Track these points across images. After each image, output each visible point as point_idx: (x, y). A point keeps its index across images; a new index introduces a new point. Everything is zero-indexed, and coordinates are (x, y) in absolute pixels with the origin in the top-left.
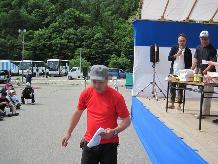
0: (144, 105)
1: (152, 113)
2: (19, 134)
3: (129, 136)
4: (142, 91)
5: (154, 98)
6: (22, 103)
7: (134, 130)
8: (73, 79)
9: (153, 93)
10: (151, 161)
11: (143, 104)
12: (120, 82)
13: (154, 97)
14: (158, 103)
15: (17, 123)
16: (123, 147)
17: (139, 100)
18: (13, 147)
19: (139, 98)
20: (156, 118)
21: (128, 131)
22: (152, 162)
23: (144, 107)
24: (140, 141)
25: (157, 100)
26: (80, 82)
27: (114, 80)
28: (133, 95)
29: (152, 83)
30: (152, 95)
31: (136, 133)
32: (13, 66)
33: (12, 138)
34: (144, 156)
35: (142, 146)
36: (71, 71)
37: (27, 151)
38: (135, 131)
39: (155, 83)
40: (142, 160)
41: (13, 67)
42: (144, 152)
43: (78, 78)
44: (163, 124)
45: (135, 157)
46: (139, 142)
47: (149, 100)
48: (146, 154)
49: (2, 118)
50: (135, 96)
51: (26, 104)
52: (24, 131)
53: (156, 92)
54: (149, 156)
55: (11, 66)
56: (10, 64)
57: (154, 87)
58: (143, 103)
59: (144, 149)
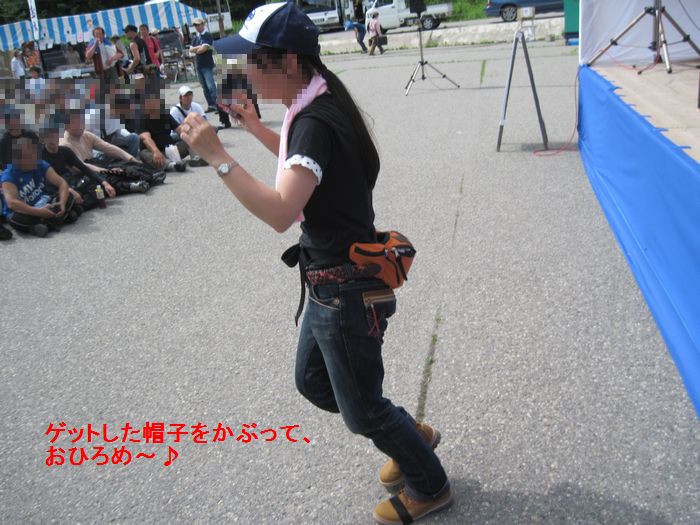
0: (617, 92)
1: (642, 118)
2: (210, 221)
3: (566, 203)
4: (614, 43)
5: (659, 66)
6: (223, 125)
7: (587, 180)
8: (386, 30)
9: (655, 46)
10: (639, 285)
11: (613, 89)
12: (547, 27)
13: (659, 60)
14: (671, 82)
15: (205, 187)
16: (541, 242)
17: (601, 78)
18: (190, 260)
19: (601, 71)
20: (658, 132)
21: (564, 186)
22: (640, 288)
23: (618, 97)
24: (605, 219)
25: (670, 72)
26: (410, 39)
27: (524, 19)
28: (581, 62)
29: (649, 11)
30: (652, 54)
31: (593, 192)
32: (187, 11)
33: (187, 234)
34: (615, 267)
35: (611, 235)
36: (377, 6)
37: (232, 270)
38: (589, 185)
39: (663, 10)
40: (605, 283)
41: (188, 16)
42: (616, 255)
43: (402, 26)
44: (679, 150)
45: (581, 271)
46: (601, 221)
47: (640, 73)
48: (621, 260)
49: (161, 175)
50: (589, 65)
51: (233, 128)
52: (224, 210)
53: (665, 42)
54: (634, 269)
55: (179, 13)
56: (178, 8)
57: (657, 23)
58: (616, 84)
59: (617, 245)
